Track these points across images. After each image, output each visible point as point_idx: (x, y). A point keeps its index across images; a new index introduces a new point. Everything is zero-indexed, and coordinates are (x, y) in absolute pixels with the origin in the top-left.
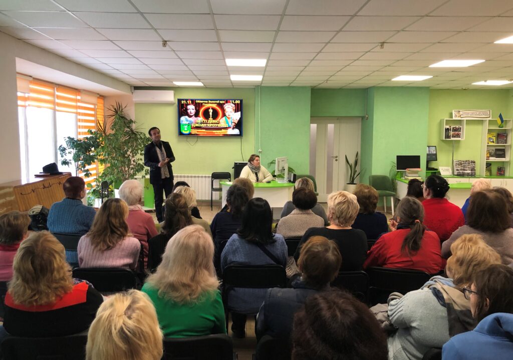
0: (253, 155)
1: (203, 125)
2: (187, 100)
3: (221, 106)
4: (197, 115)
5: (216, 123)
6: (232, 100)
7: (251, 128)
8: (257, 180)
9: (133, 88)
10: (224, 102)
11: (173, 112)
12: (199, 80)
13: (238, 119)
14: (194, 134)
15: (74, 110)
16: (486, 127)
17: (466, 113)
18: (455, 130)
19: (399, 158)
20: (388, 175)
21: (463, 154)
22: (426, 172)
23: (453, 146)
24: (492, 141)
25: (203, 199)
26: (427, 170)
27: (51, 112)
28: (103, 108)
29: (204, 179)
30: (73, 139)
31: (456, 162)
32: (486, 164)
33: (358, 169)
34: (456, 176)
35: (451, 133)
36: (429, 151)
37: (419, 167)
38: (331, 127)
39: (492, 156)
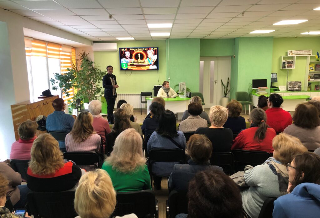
0: (165, 82)
1: (135, 64)
2: (124, 49)
3: (145, 51)
4: (131, 57)
5: (143, 62)
6: (152, 48)
7: (164, 65)
8: (168, 96)
9: (92, 42)
10: (147, 49)
11: (116, 56)
12: (132, 36)
13: (156, 59)
14: (130, 69)
15: (58, 57)
16: (309, 60)
17: (296, 52)
18: (289, 63)
19: (254, 81)
20: (247, 91)
21: (293, 78)
22: (271, 89)
23: (287, 73)
24: (312, 69)
25: (136, 108)
26: (271, 88)
27: (45, 58)
28: (75, 55)
29: (136, 96)
30: (58, 74)
31: (289, 82)
32: (308, 83)
33: (229, 88)
34: (289, 91)
35: (287, 65)
36: (273, 76)
37: (266, 86)
38: (212, 62)
39: (312, 78)
